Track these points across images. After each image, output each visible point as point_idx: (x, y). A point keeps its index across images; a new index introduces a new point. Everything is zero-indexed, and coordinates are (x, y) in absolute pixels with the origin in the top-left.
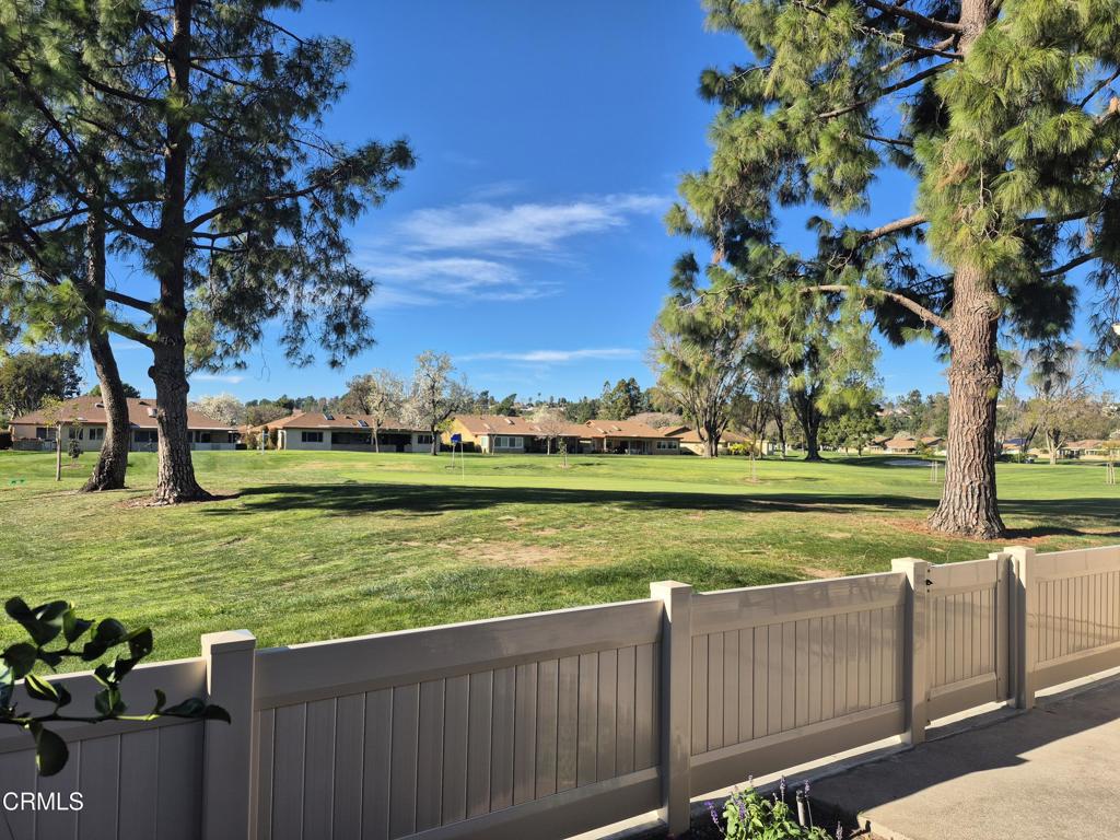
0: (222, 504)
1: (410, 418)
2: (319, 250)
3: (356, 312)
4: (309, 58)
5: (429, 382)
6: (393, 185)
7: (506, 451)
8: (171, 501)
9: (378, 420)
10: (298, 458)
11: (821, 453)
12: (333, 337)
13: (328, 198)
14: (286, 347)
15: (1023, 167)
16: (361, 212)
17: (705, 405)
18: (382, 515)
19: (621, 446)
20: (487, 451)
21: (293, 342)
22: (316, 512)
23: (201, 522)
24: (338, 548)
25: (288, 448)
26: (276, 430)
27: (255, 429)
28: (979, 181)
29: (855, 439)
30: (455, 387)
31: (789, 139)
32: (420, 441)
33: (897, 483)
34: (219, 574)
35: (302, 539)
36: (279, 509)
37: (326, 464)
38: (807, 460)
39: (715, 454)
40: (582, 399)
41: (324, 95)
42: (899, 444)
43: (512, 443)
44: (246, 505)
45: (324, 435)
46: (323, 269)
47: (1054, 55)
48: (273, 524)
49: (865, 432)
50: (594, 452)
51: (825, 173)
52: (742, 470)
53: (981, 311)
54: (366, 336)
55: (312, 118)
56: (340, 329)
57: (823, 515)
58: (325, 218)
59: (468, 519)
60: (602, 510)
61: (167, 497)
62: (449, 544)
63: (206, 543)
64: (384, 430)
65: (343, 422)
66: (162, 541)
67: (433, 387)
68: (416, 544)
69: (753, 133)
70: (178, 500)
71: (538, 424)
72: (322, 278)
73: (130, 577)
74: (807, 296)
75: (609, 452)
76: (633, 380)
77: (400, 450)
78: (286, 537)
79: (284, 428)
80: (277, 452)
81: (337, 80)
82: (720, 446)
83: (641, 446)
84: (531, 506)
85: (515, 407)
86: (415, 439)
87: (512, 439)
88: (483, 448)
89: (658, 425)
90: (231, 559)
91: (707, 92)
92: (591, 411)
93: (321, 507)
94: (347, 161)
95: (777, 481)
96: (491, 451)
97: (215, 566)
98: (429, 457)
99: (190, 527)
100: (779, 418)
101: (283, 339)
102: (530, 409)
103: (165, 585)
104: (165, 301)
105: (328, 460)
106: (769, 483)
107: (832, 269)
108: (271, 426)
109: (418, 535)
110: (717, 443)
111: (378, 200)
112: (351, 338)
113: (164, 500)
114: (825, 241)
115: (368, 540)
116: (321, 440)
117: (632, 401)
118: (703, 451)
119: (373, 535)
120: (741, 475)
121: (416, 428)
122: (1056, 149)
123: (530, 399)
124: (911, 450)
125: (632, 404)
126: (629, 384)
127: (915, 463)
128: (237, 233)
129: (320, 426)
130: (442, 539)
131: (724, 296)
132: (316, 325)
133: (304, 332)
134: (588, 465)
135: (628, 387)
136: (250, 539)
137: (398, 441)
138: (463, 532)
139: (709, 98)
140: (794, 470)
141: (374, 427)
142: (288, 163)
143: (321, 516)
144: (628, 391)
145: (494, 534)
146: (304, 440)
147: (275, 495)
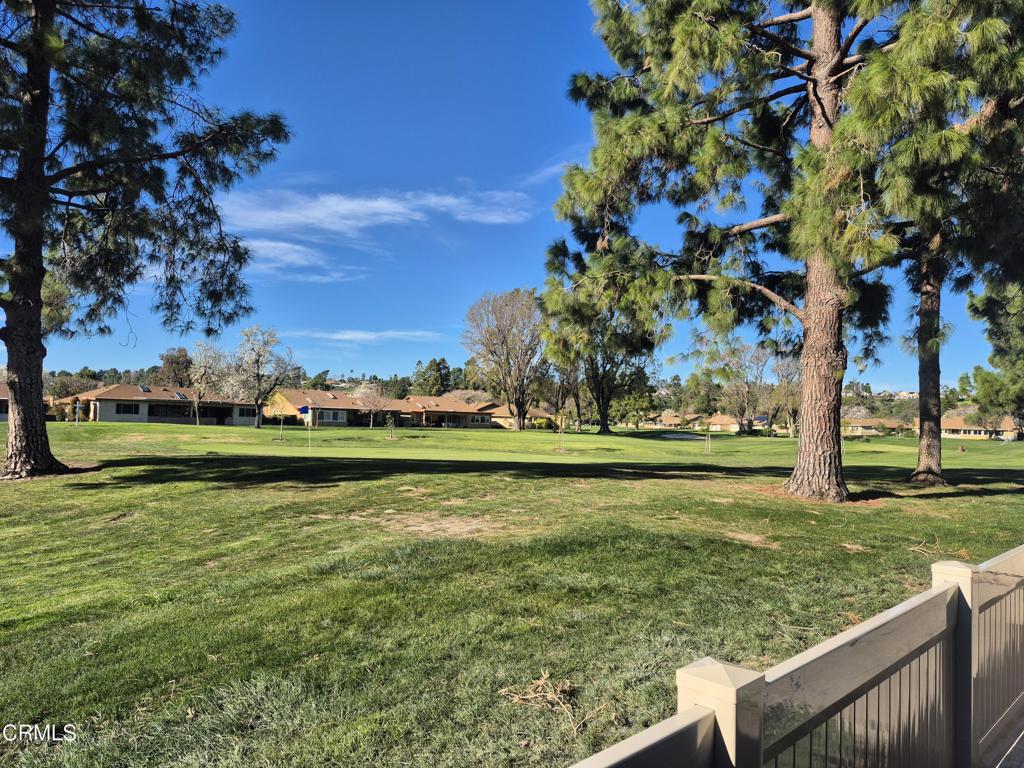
0: (88, 478)
1: (232, 391)
2: (187, 215)
3: (232, 279)
4: (184, 20)
5: (254, 356)
6: (268, 156)
7: (330, 425)
8: (24, 474)
9: (197, 393)
10: (116, 430)
11: (612, 428)
12: (208, 304)
13: (198, 165)
14: (162, 314)
15: (907, 174)
16: (236, 180)
17: (515, 384)
18: (274, 488)
19: (438, 420)
20: (310, 424)
21: (170, 307)
22: (199, 485)
23: (72, 497)
24: (244, 523)
25: (100, 420)
26: (88, 401)
27: (65, 400)
28: (859, 185)
29: (634, 416)
30: (279, 361)
31: (668, 141)
32: (242, 413)
33: (679, 453)
34: (121, 555)
35: (198, 514)
36: (156, 482)
37: (147, 436)
38: (599, 433)
39: (522, 428)
40: (393, 377)
41: (200, 60)
42: (668, 419)
43: (335, 416)
44: (115, 478)
45: (140, 407)
46: (191, 235)
47: (946, 78)
48: (156, 498)
49: (642, 409)
50: (413, 426)
51: (709, 172)
52: (552, 442)
53: (832, 302)
54: (243, 304)
55: (186, 82)
56: (215, 297)
57: (689, 482)
58: (197, 184)
59: (367, 490)
60: (494, 478)
61: (18, 470)
62: (362, 516)
63: (88, 519)
64: (206, 403)
65: (159, 394)
66: (31, 519)
67: (257, 361)
68: (324, 517)
69: (636, 131)
70: (32, 473)
71: (360, 399)
72: (192, 244)
73: (14, 561)
74: (678, 283)
75: (427, 426)
76: (444, 360)
77: (221, 422)
78: (179, 513)
79: (97, 400)
80: (90, 423)
81: (215, 44)
82: (526, 421)
83: (457, 420)
84: (424, 477)
85: (328, 382)
86: (236, 411)
87: (336, 412)
88: (306, 421)
89: (468, 401)
90: (126, 537)
91: (576, 93)
92: (402, 389)
93: (201, 480)
94: (221, 128)
95: (582, 452)
96: (314, 424)
97: (112, 545)
98: (252, 430)
99: (60, 503)
100: (576, 396)
101: (158, 307)
102: (343, 385)
103: (64, 568)
104: (21, 256)
105: (148, 432)
106: (576, 454)
107: (699, 260)
108: (83, 397)
109: (324, 508)
110: (524, 418)
111: (252, 169)
112: (228, 307)
113: (14, 473)
114: (691, 235)
115: (273, 513)
116: (137, 412)
117: (443, 379)
118: (511, 425)
119: (276, 508)
120: (551, 447)
121: (237, 401)
122: (938, 160)
123: (343, 376)
124: (676, 425)
125: (442, 383)
126: (439, 364)
127: (686, 436)
128: (95, 192)
129: (136, 398)
130: (351, 511)
131: (603, 282)
132: (191, 292)
133: (178, 298)
134: (414, 437)
135: (439, 366)
136: (136, 515)
137: (219, 414)
138: (369, 504)
139: (576, 100)
140: (594, 442)
141: (195, 399)
142: (154, 126)
143: (208, 489)
144: (439, 370)
145: (404, 505)
146: (118, 412)
147: (142, 468)
